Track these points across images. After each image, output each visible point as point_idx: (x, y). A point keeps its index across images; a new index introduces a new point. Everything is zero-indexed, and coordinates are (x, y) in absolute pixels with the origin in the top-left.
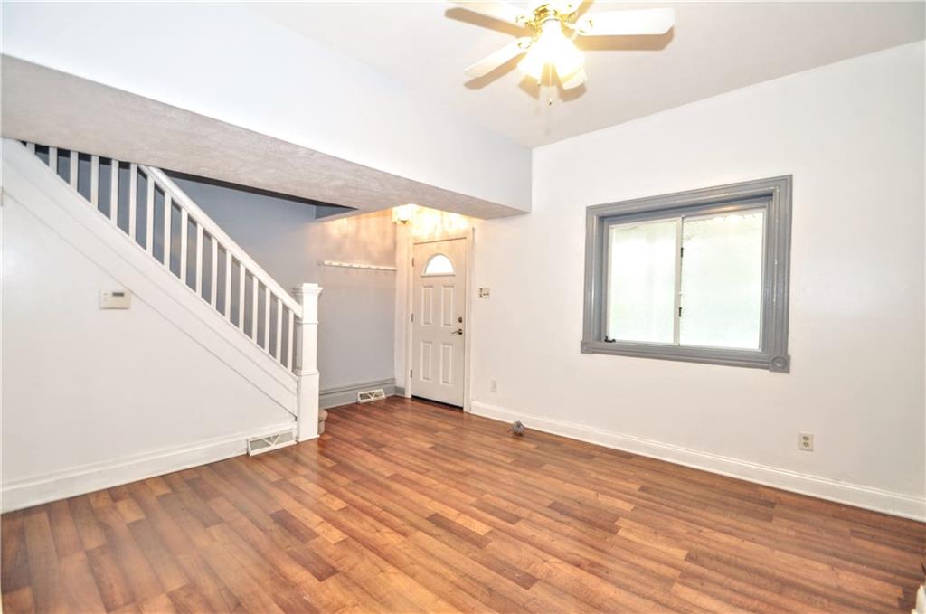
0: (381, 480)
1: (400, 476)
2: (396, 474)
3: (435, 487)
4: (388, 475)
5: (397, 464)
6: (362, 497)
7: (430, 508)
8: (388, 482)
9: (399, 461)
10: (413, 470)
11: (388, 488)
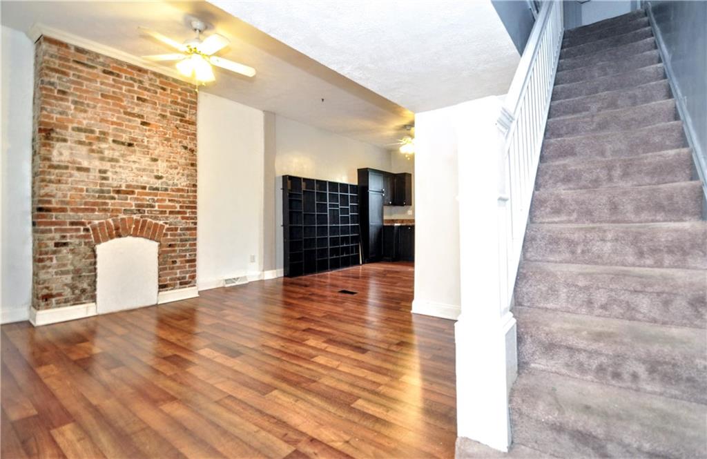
0: (284, 386)
1: (259, 392)
2: (265, 394)
3: (222, 379)
4: (275, 393)
5: (261, 412)
6: (300, 366)
7: (238, 362)
8: (277, 383)
9: (257, 417)
10: (241, 401)
11: (277, 376)
